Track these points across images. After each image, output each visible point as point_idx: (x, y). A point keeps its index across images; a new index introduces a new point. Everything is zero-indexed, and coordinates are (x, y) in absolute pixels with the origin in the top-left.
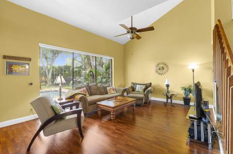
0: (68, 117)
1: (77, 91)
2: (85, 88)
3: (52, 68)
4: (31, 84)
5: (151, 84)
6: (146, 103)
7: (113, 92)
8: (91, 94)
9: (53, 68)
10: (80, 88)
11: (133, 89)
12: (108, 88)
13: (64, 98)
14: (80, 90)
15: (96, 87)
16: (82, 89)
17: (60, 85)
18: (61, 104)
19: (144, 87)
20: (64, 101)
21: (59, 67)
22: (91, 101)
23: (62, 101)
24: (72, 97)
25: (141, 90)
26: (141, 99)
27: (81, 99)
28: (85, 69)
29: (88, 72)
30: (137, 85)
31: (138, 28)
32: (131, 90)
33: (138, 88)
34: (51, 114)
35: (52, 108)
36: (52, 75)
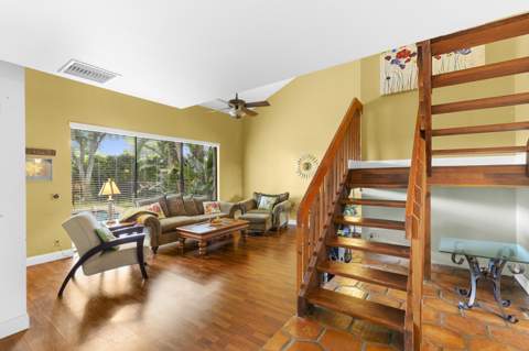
0: (122, 247)
1: (143, 209)
2: (158, 204)
3: (92, 161)
4: (56, 196)
5: (288, 195)
6: (274, 230)
7: (213, 210)
8: (169, 215)
9: (96, 161)
10: (149, 203)
11: (255, 205)
12: (205, 204)
13: (117, 221)
14: (148, 207)
15: (180, 202)
16: (152, 206)
17: (110, 198)
18: (111, 229)
19: (273, 200)
20: (117, 224)
21: (110, 158)
22: (167, 226)
23: (113, 226)
24: (133, 218)
25: (268, 207)
26: (263, 222)
27: (148, 222)
28: (164, 165)
29: (170, 171)
30: (263, 198)
31: (247, 102)
32: (250, 206)
33: (263, 202)
34: (94, 243)
35: (97, 233)
36: (95, 177)
